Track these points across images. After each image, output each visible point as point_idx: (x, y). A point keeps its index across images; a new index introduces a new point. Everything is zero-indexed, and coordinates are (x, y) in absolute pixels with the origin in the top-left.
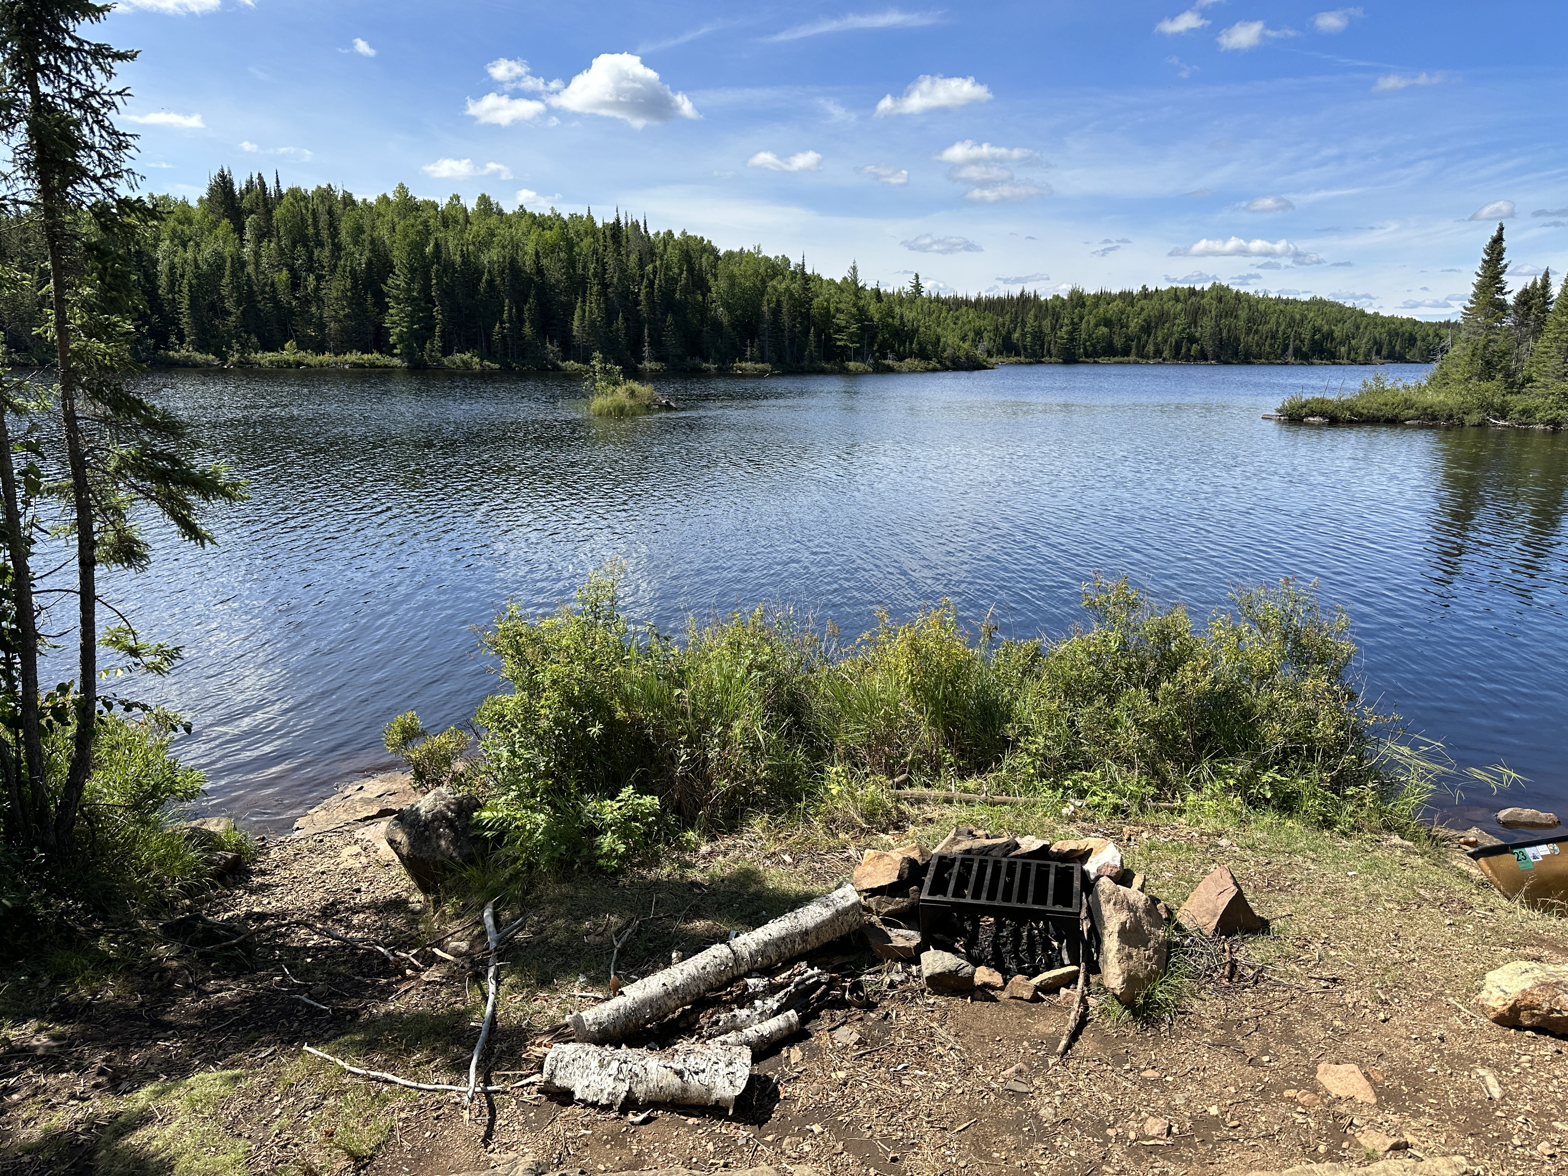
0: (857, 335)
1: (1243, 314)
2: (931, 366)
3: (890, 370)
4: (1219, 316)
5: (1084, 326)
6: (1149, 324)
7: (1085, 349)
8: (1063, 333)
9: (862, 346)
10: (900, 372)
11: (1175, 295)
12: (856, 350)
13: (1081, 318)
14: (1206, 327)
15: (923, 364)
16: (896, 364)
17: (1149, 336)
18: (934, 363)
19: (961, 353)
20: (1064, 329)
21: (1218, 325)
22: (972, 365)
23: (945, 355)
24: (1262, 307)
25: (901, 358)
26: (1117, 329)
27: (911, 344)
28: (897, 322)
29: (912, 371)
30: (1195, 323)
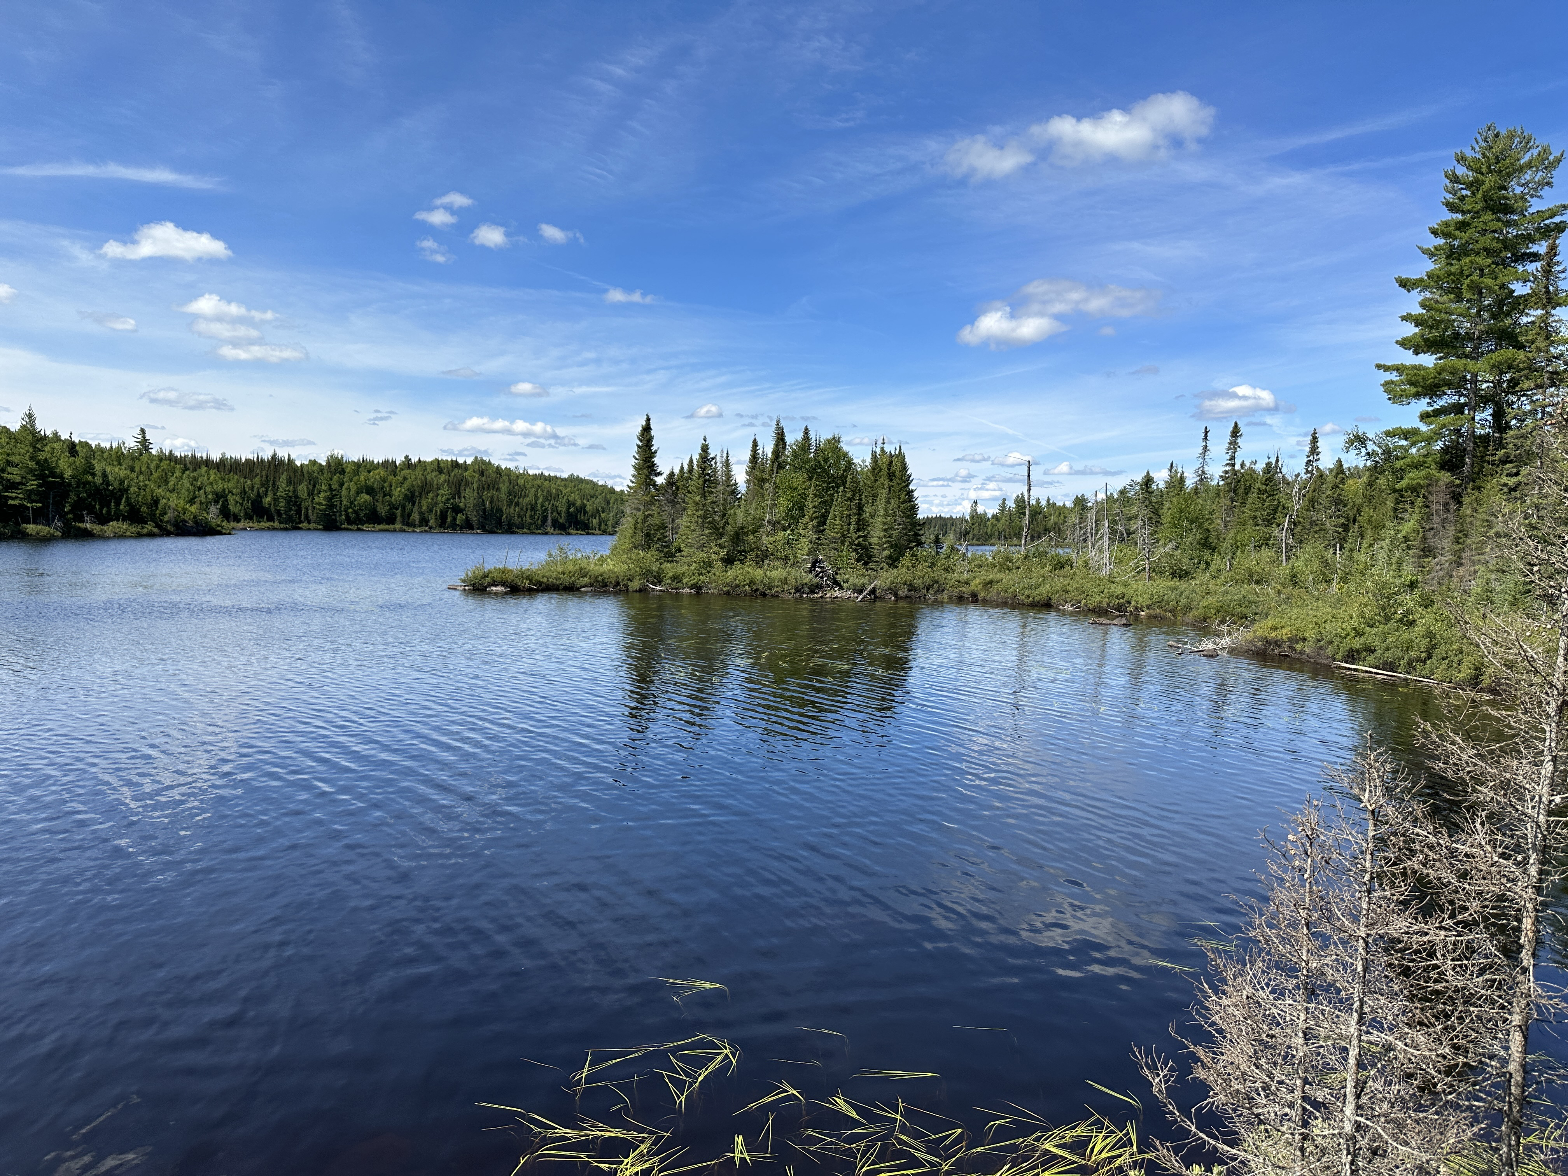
0: (38, 493)
1: (504, 487)
2: (145, 531)
3: (86, 535)
4: (482, 488)
5: (344, 492)
6: (413, 493)
7: (347, 515)
8: (321, 498)
9: (46, 506)
10: (102, 537)
11: (439, 466)
12: (36, 511)
13: (341, 485)
14: (469, 498)
15: (134, 529)
16: (96, 528)
17: (414, 505)
18: (150, 527)
19: (187, 517)
20: (322, 495)
21: (481, 497)
22: (203, 530)
23: (166, 518)
24: (521, 482)
25: (103, 520)
26: (379, 497)
27: (118, 504)
28: (98, 480)
29: (120, 536)
30: (459, 493)
